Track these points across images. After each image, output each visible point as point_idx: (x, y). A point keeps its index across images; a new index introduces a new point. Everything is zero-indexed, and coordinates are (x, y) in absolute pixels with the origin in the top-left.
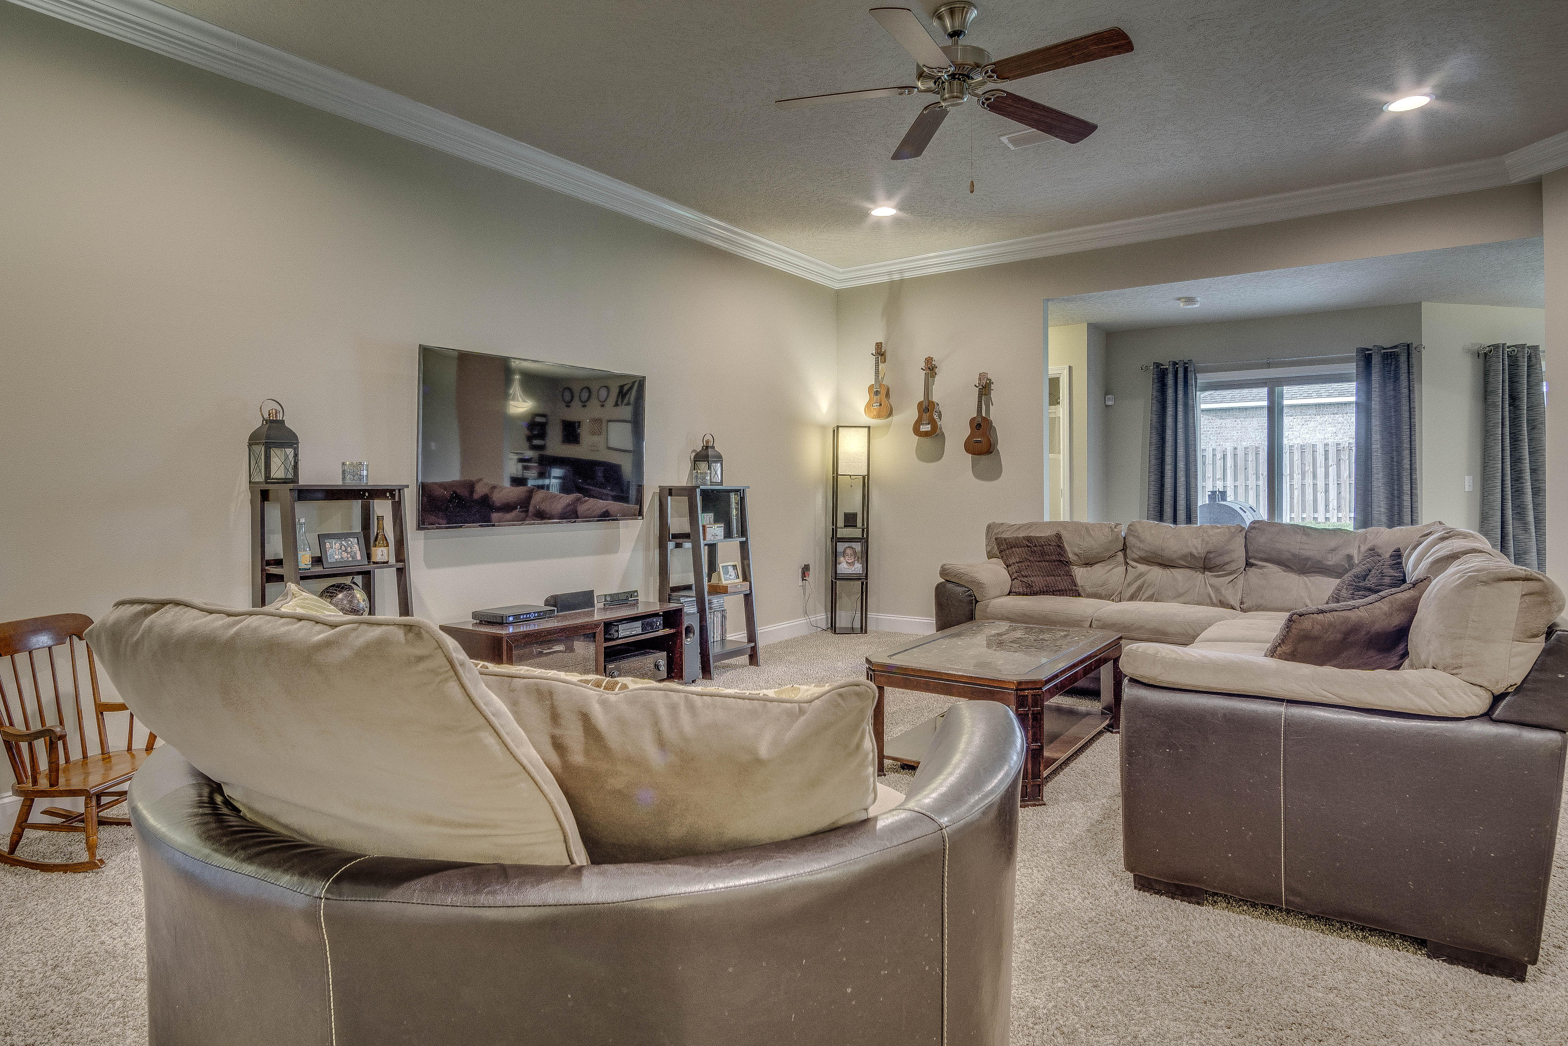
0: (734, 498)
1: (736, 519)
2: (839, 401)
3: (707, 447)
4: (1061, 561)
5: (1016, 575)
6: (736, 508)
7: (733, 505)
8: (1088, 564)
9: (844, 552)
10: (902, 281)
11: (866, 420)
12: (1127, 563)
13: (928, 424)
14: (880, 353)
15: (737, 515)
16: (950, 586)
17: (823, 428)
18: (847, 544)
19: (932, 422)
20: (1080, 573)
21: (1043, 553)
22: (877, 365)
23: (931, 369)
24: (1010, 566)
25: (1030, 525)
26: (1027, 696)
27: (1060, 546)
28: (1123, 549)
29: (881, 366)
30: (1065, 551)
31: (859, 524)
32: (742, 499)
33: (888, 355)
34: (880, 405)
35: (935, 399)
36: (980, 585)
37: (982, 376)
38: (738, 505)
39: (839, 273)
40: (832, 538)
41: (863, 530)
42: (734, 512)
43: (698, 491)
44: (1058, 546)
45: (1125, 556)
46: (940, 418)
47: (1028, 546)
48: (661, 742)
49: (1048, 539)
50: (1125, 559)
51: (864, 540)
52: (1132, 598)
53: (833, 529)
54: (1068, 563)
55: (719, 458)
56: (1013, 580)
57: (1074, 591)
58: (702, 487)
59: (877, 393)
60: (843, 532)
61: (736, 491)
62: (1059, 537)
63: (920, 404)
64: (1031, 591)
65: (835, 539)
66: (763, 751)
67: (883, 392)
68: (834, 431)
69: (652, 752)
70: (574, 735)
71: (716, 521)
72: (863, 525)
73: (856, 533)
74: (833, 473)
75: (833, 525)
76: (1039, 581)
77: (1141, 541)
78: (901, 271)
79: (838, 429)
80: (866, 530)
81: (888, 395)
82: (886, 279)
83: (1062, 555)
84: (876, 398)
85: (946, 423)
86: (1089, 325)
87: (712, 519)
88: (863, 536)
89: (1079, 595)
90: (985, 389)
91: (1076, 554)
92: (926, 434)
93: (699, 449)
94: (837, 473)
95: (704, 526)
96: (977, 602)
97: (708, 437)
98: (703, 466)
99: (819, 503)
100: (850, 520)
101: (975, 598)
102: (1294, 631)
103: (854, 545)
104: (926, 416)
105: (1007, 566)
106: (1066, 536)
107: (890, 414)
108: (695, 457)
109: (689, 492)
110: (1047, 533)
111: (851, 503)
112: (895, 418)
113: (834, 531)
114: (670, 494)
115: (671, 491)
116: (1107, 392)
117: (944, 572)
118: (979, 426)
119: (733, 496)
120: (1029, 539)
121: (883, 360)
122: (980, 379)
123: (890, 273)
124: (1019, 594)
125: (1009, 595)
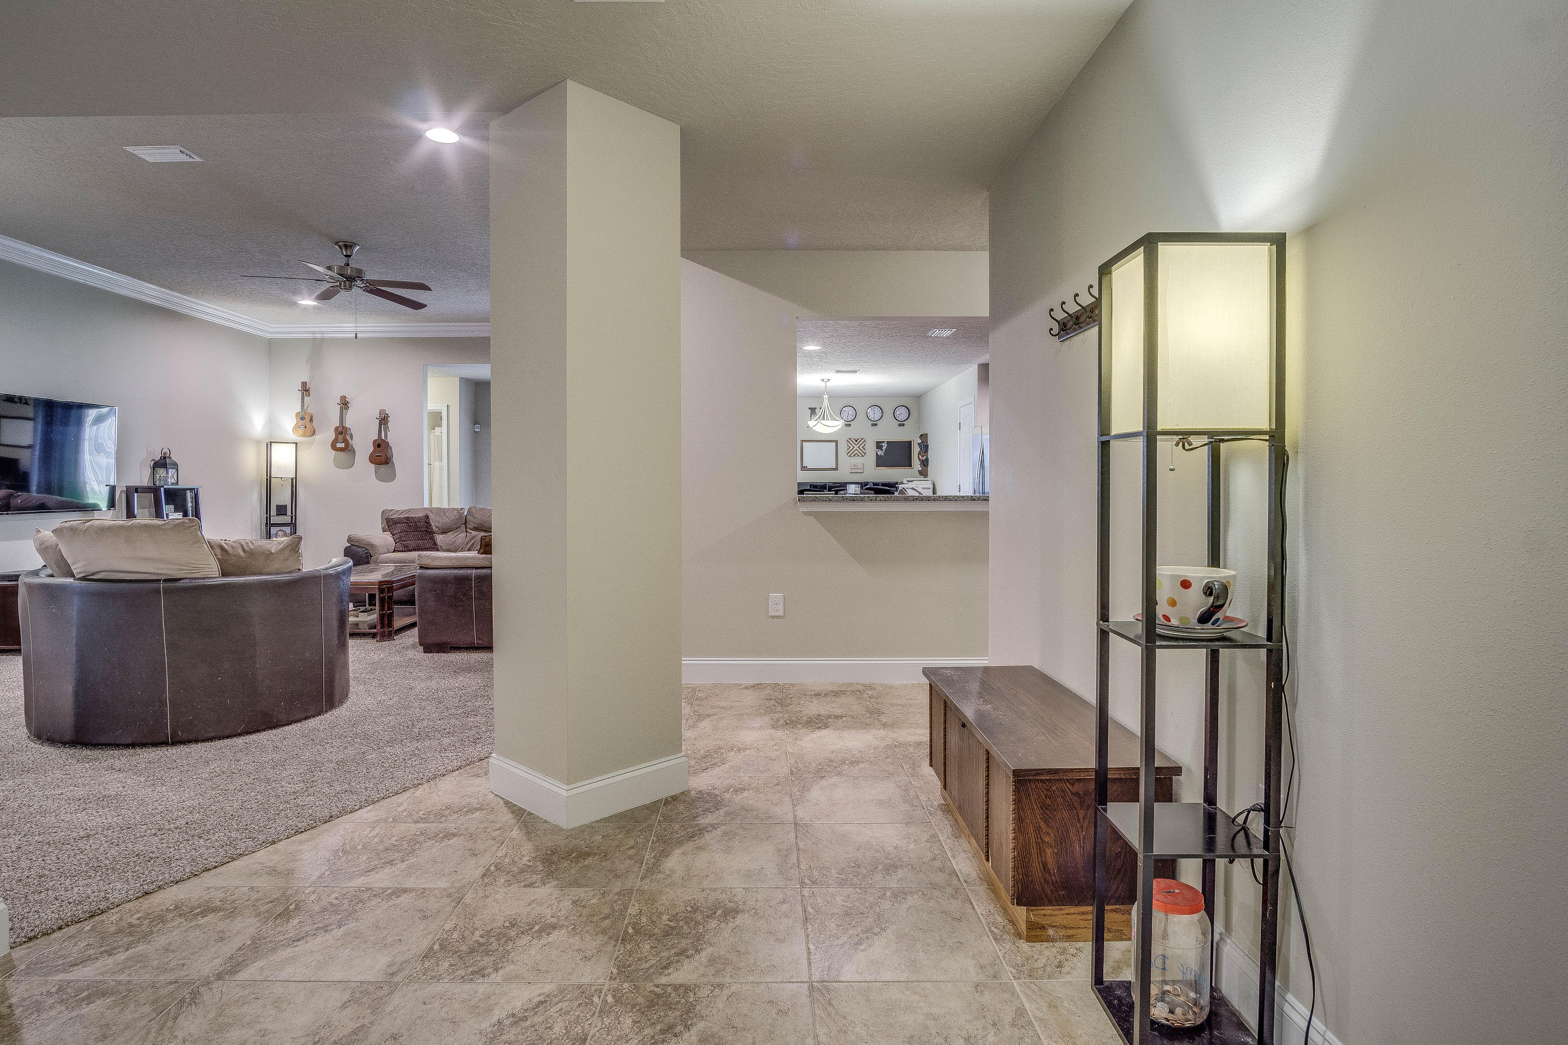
0: (189, 494)
1: (192, 511)
2: (271, 421)
3: (165, 458)
4: (427, 531)
5: (398, 540)
6: (192, 502)
7: (189, 500)
8: (444, 532)
9: (276, 534)
10: (323, 339)
11: (293, 437)
12: (467, 531)
13: (343, 442)
14: (305, 389)
15: (192, 507)
16: (353, 548)
17: (258, 442)
18: (279, 528)
19: (345, 441)
20: (439, 538)
21: (417, 527)
22: (303, 399)
23: (344, 404)
24: (395, 535)
25: (409, 511)
26: (384, 588)
27: (428, 523)
28: (465, 523)
29: (306, 398)
30: (430, 525)
31: (289, 513)
32: (196, 496)
33: (311, 392)
34: (306, 427)
35: (348, 424)
36: (372, 546)
37: (382, 412)
38: (193, 499)
39: (271, 327)
40: (267, 523)
41: (292, 517)
42: (190, 505)
43: (162, 489)
44: (426, 522)
45: (466, 528)
46: (352, 438)
47: (406, 523)
48: (244, 550)
49: (420, 519)
50: (466, 529)
51: (293, 525)
52: (468, 550)
53: (267, 517)
54: (433, 532)
55: (175, 466)
56: (396, 543)
57: (435, 547)
58: (165, 487)
59: (302, 419)
60: (275, 520)
61: (191, 489)
62: (427, 517)
63: (336, 429)
64: (407, 549)
65: (269, 525)
66: (273, 551)
67: (308, 418)
68: (267, 445)
69: (242, 553)
70: (218, 551)
71: (176, 510)
72: (292, 514)
73: (286, 519)
74: (267, 476)
75: (267, 514)
76: (412, 544)
77: (475, 518)
78: (322, 333)
79: (271, 444)
80: (294, 517)
81: (311, 420)
82: (310, 336)
83: (428, 528)
84: (302, 422)
85: (356, 443)
86: (461, 379)
87: (173, 510)
88: (292, 521)
89: (438, 551)
90: (384, 420)
91: (437, 527)
92: (341, 450)
93: (158, 459)
94: (270, 476)
95: (167, 514)
96: (371, 556)
97: (165, 450)
98: (161, 472)
99: (255, 500)
100: (281, 510)
101: (370, 554)
102: (483, 543)
103: (284, 528)
104: (340, 437)
105: (393, 535)
106: (431, 516)
107: (314, 433)
108: (154, 464)
109: (154, 490)
110: (421, 515)
111: (282, 497)
112: (317, 437)
113: (268, 518)
114: (137, 492)
115: (137, 490)
116: (475, 422)
117: (350, 540)
118: (379, 446)
119: (188, 492)
120: (407, 518)
121: (307, 395)
122: (380, 414)
123: (313, 333)
124: (398, 551)
125: (393, 552)
